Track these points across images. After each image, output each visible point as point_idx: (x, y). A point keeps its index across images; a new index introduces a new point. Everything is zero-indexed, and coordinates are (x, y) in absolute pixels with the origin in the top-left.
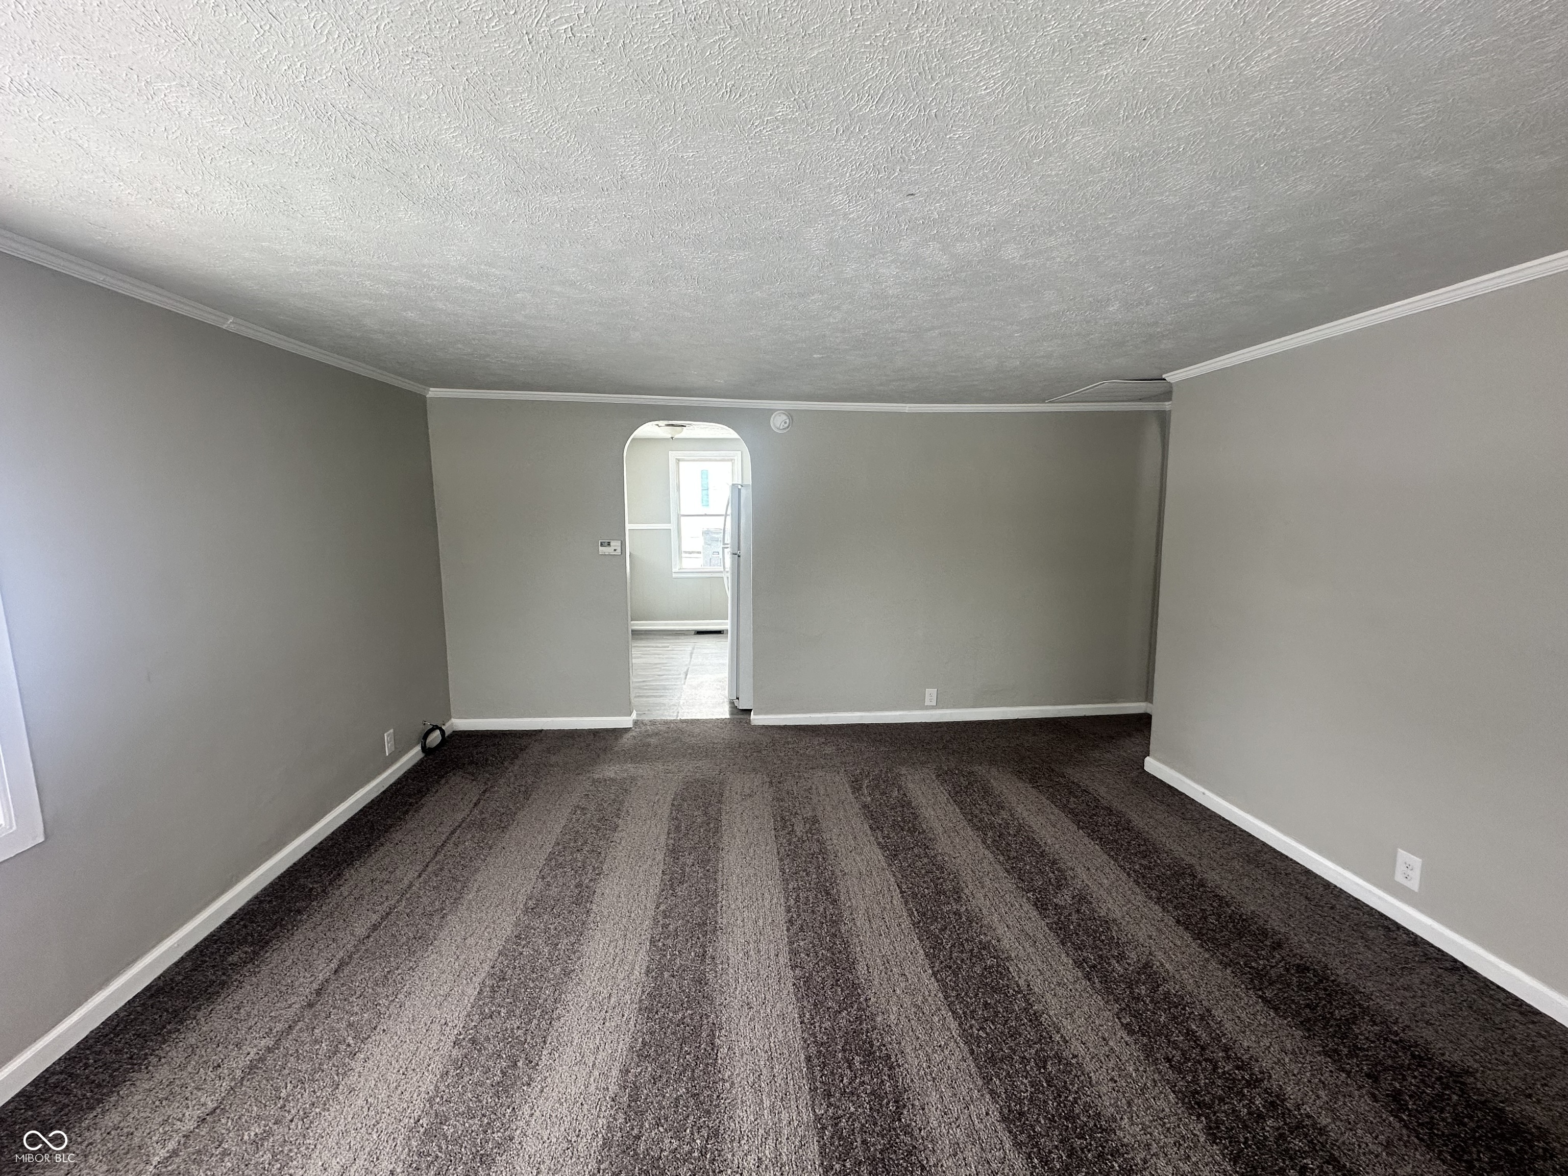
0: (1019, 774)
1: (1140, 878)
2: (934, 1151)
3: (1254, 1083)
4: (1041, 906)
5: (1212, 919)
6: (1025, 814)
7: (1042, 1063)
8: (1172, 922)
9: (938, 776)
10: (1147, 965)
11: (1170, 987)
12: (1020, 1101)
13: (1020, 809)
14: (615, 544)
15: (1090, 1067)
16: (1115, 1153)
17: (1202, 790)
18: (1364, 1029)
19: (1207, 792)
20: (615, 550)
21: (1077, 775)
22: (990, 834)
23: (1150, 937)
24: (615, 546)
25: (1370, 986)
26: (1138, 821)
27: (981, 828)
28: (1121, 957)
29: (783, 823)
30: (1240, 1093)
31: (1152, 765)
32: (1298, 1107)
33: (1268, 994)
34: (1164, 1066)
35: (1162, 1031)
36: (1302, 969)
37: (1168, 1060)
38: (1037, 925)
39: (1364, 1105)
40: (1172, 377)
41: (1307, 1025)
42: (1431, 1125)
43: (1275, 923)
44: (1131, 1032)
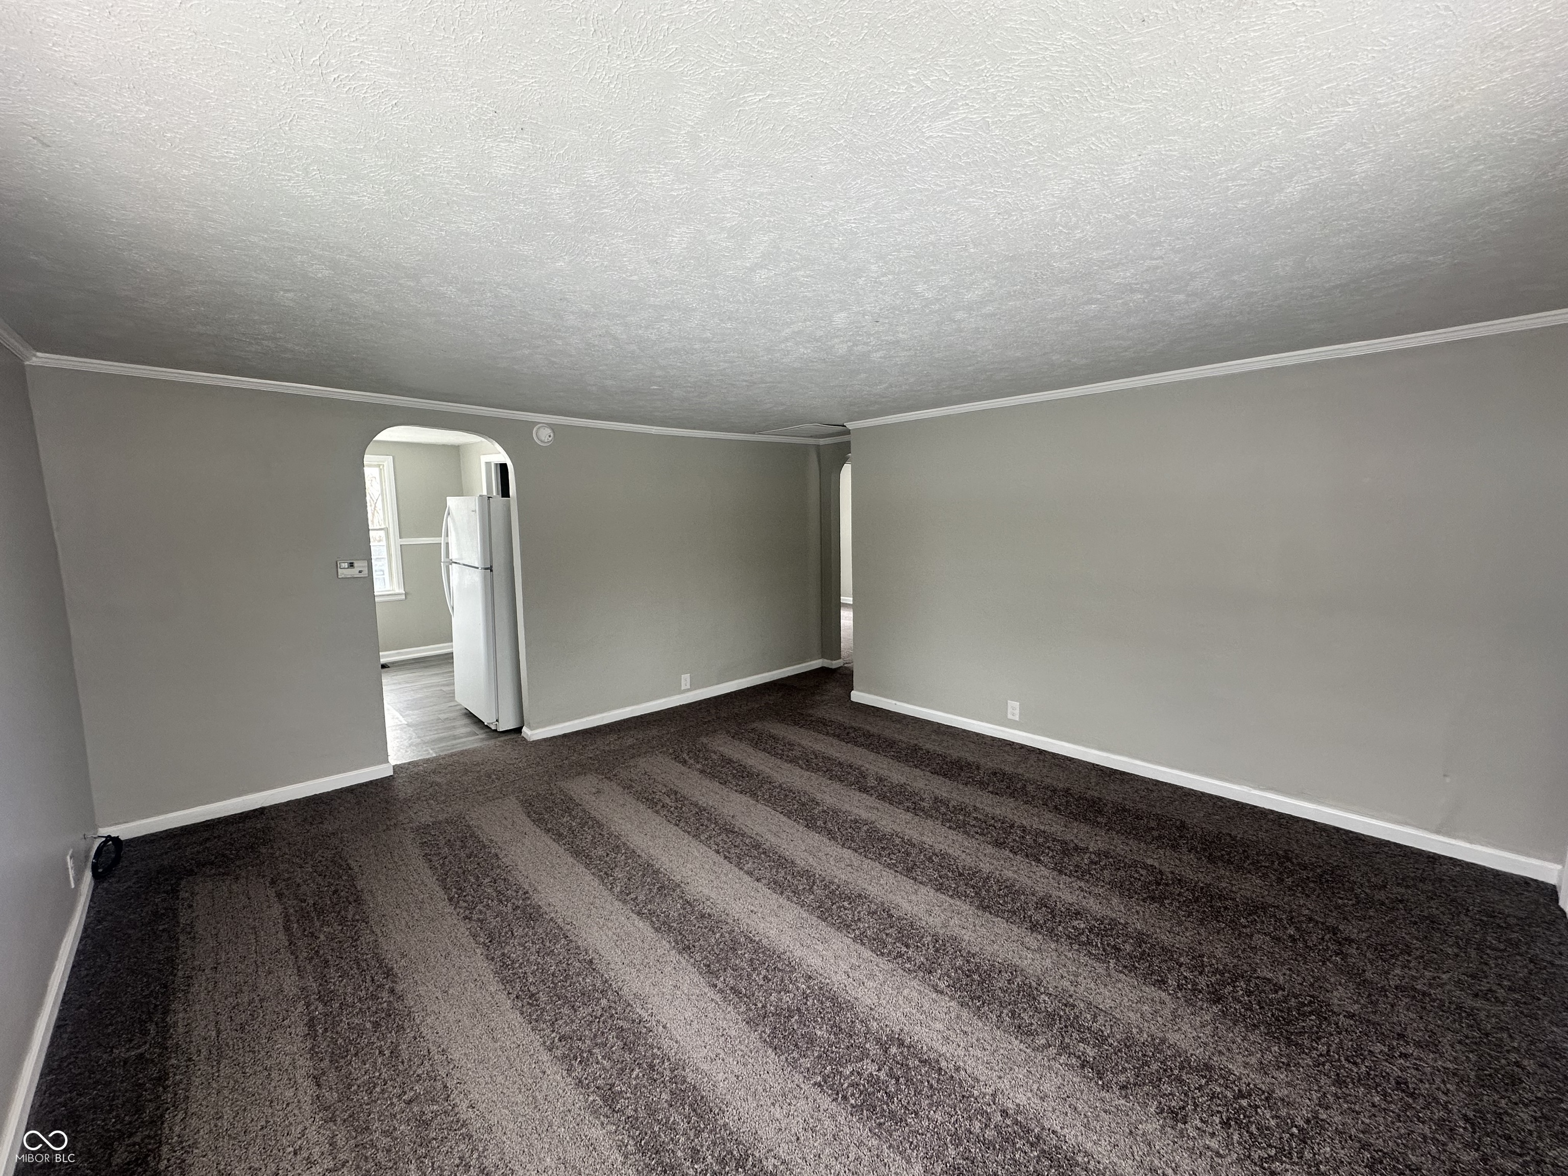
0: (783, 721)
1: (897, 758)
2: (920, 919)
3: (1012, 826)
4: (864, 789)
5: (945, 766)
6: (810, 744)
7: (930, 860)
8: (929, 774)
9: (733, 737)
10: (936, 798)
11: (953, 803)
12: (936, 880)
13: (803, 742)
14: (360, 565)
15: (950, 851)
16: (988, 878)
17: (894, 702)
18: (1030, 788)
19: (898, 703)
20: (360, 572)
21: (820, 712)
22: (800, 762)
23: (926, 785)
24: (360, 567)
25: (1020, 771)
26: (874, 730)
27: (793, 761)
28: (923, 800)
29: (652, 803)
30: (1010, 833)
31: (857, 696)
32: (1031, 827)
33: (991, 789)
34: (977, 836)
35: (965, 824)
36: (995, 774)
37: (977, 833)
38: (871, 801)
39: (1049, 816)
40: (850, 426)
41: (1012, 795)
42: (1071, 813)
43: (971, 759)
44: (954, 829)
